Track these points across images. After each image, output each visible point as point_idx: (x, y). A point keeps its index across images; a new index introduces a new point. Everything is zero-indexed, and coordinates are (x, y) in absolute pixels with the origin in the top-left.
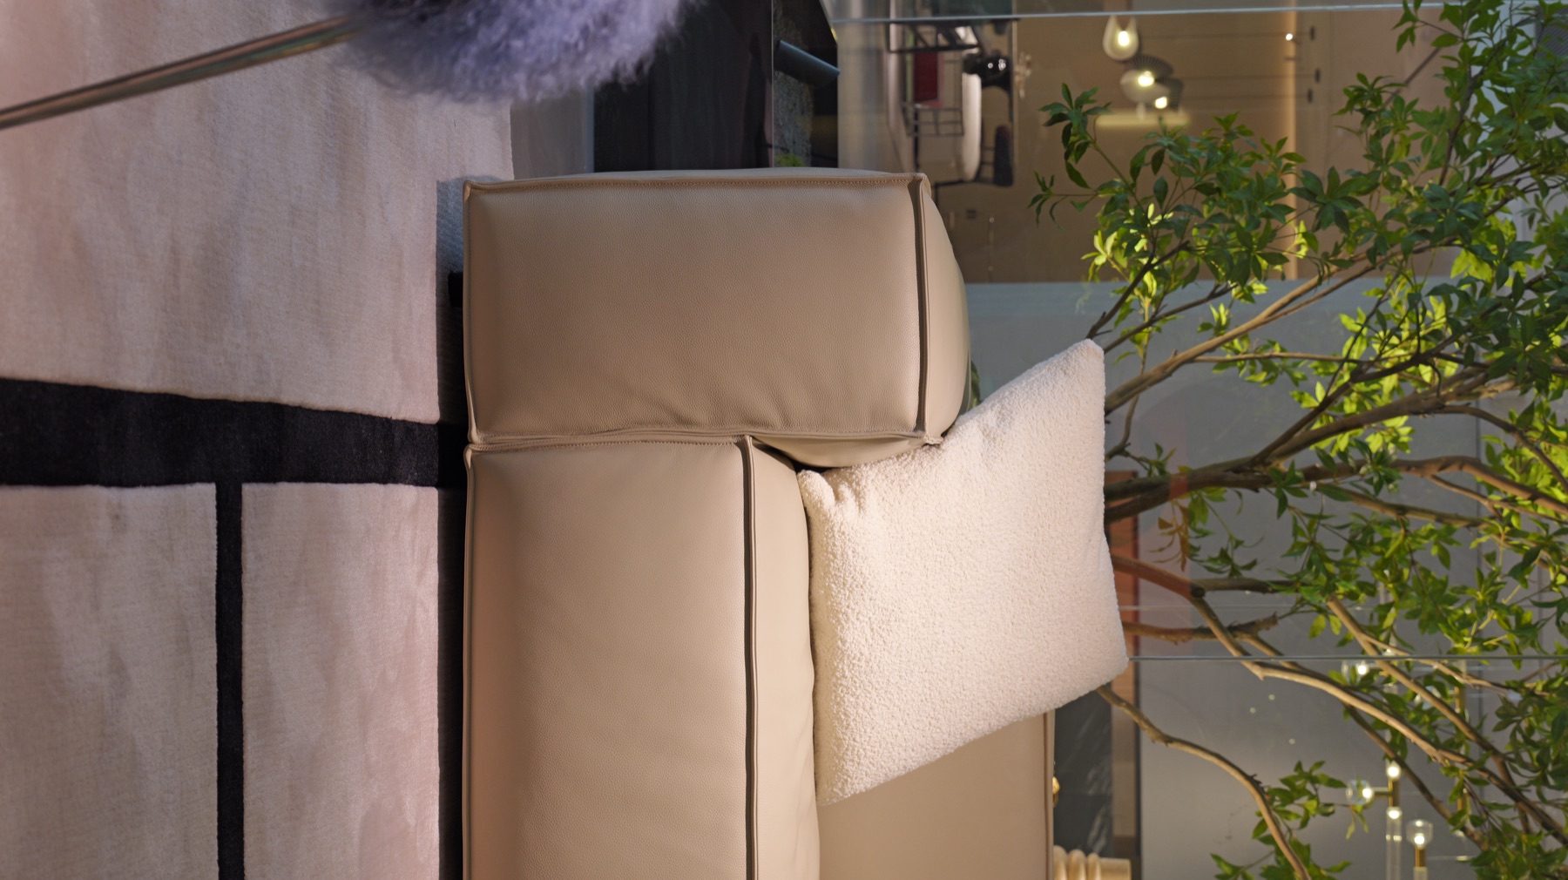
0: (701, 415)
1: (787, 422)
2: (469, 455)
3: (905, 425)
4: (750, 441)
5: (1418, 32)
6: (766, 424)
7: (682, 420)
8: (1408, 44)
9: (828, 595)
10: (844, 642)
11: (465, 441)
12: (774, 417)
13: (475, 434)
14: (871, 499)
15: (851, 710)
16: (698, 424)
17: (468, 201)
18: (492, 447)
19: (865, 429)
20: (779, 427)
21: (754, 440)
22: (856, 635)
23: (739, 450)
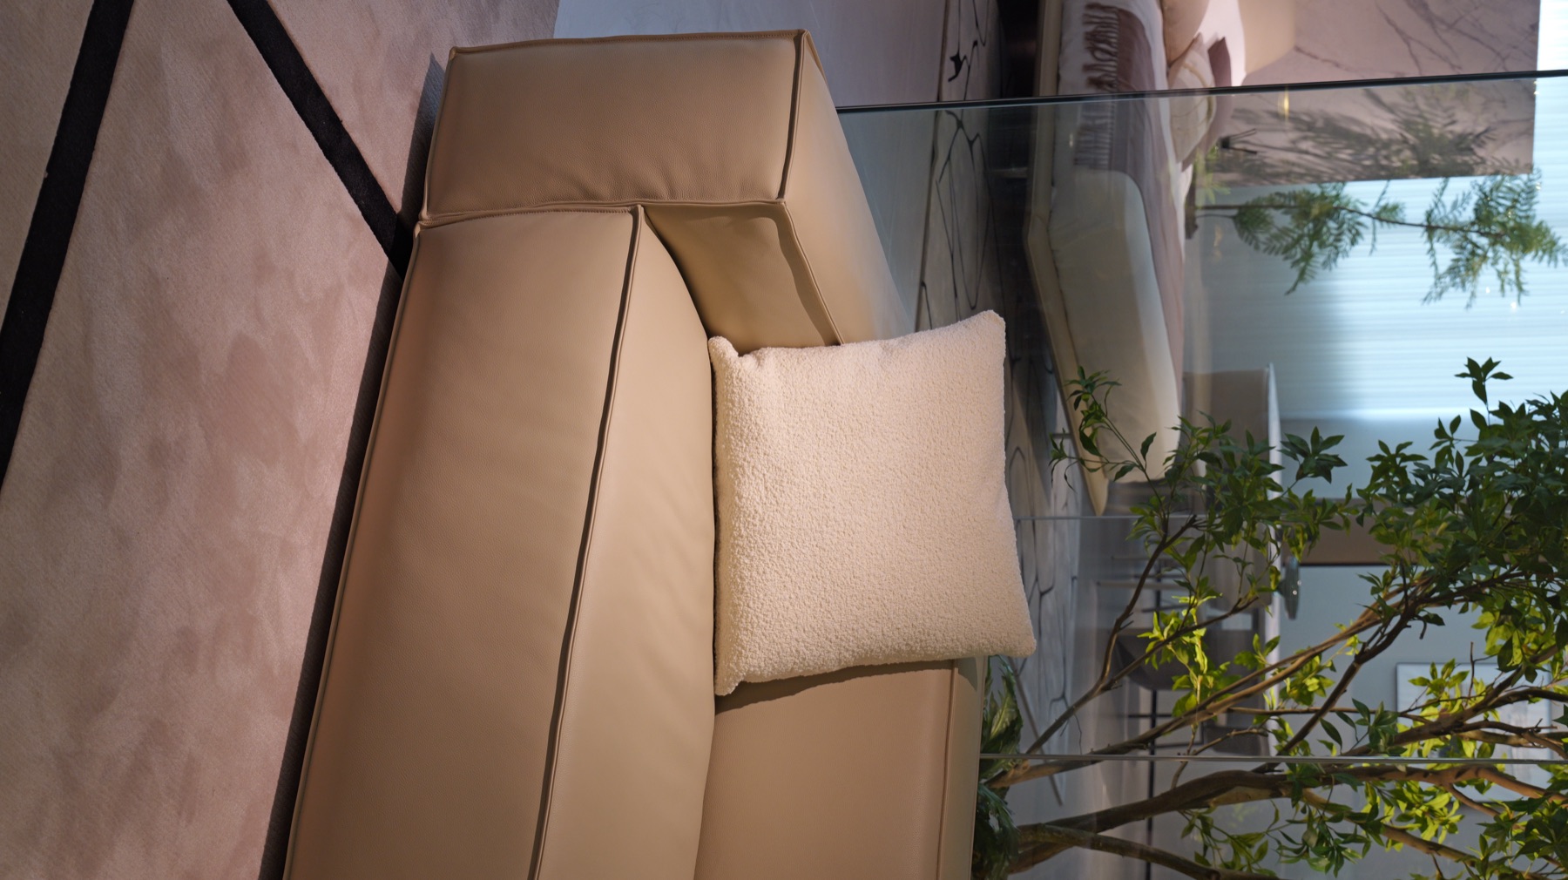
0: (604, 190)
1: (672, 193)
2: (417, 230)
4: (641, 210)
6: (655, 195)
7: (589, 195)
9: (728, 449)
10: (740, 498)
11: (416, 218)
12: (663, 190)
13: (424, 213)
15: (746, 573)
16: (600, 196)
17: (451, 63)
18: (437, 222)
19: (735, 199)
20: (665, 198)
21: (645, 212)
22: (751, 492)
23: (630, 218)
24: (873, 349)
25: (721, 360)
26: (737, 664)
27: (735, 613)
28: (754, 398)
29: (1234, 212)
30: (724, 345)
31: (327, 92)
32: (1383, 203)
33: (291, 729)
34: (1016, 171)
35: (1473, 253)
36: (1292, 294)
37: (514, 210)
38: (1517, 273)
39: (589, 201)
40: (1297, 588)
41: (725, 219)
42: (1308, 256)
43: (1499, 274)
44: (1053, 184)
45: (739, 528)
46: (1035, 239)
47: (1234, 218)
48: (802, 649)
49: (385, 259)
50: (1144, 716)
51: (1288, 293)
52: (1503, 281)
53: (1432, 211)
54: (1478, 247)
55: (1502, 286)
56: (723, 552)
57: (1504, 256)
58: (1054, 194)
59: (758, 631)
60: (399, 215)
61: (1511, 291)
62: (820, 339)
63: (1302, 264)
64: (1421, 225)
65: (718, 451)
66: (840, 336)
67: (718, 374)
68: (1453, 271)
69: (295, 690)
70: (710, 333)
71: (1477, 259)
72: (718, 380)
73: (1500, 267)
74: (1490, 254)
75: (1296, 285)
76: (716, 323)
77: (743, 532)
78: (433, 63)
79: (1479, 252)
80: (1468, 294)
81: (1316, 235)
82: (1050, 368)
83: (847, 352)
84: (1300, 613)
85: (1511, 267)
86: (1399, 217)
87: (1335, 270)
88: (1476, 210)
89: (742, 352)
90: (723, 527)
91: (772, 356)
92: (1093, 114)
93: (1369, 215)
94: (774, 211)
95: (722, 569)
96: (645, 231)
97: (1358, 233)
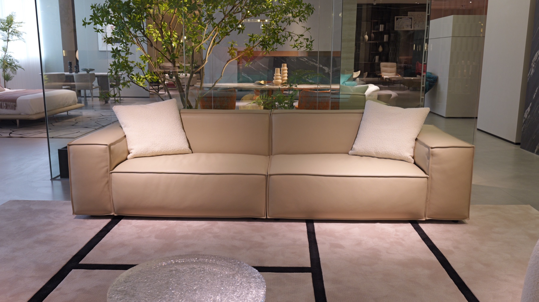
0: (106, 179)
1: (107, 166)
2: (116, 215)
3: (107, 148)
4: (111, 172)
5: (101, 29)
6: (108, 169)
7: (108, 182)
8: (103, 31)
9: (149, 154)
10: (158, 151)
11: (113, 215)
12: (107, 168)
13: (112, 214)
14: (132, 147)
15: (171, 149)
16: (108, 180)
17: (76, 214)
18: (114, 212)
19: (108, 154)
20: (108, 167)
21: (111, 171)
22: (157, 149)
23: (113, 174)
24: (124, 129)
25: (133, 156)
26: (187, 150)
27: (178, 150)
28: (140, 150)
29: (6, 81)
30: (129, 156)
31: (96, 233)
32: (2, 50)
33: (218, 221)
34: (18, 122)
35: (14, 32)
36: (24, 69)
37: (111, 196)
38: (18, 23)
39: (109, 183)
40: (88, 69)
41: (111, 155)
42: (16, 66)
43: (18, 27)
44: (20, 114)
45: (164, 151)
46: (35, 117)
47: (7, 81)
48: (183, 138)
49: (122, 220)
50: (115, 99)
51: (24, 70)
52: (19, 26)
53: (4, 40)
54: (12, 31)
55: (21, 26)
56: (168, 154)
57: (14, 26)
58: (23, 114)
59: (181, 146)
60: (112, 219)
61: (22, 24)
62: (125, 139)
63: (17, 67)
64: (8, 43)
65: (149, 156)
66: (124, 135)
67: (135, 157)
68: (18, 36)
69: (211, 222)
70: (127, 159)
71: (15, 31)
72: (136, 157)
73: (17, 26)
74: (14, 28)
75: (22, 68)
76: (125, 158)
77: (164, 150)
78: (75, 218)
79: (13, 31)
80: (23, 33)
81: (11, 64)
82: (53, 116)
83: (126, 133)
84: (93, 68)
85: (16, 24)
86: (6, 47)
87: (19, 60)
88: (4, 31)
89: (129, 153)
90: (163, 154)
91: (129, 147)
92: (3, 106)
93: (5, 53)
94: (110, 146)
95: (170, 154)
96: (115, 170)
97: (9, 56)
